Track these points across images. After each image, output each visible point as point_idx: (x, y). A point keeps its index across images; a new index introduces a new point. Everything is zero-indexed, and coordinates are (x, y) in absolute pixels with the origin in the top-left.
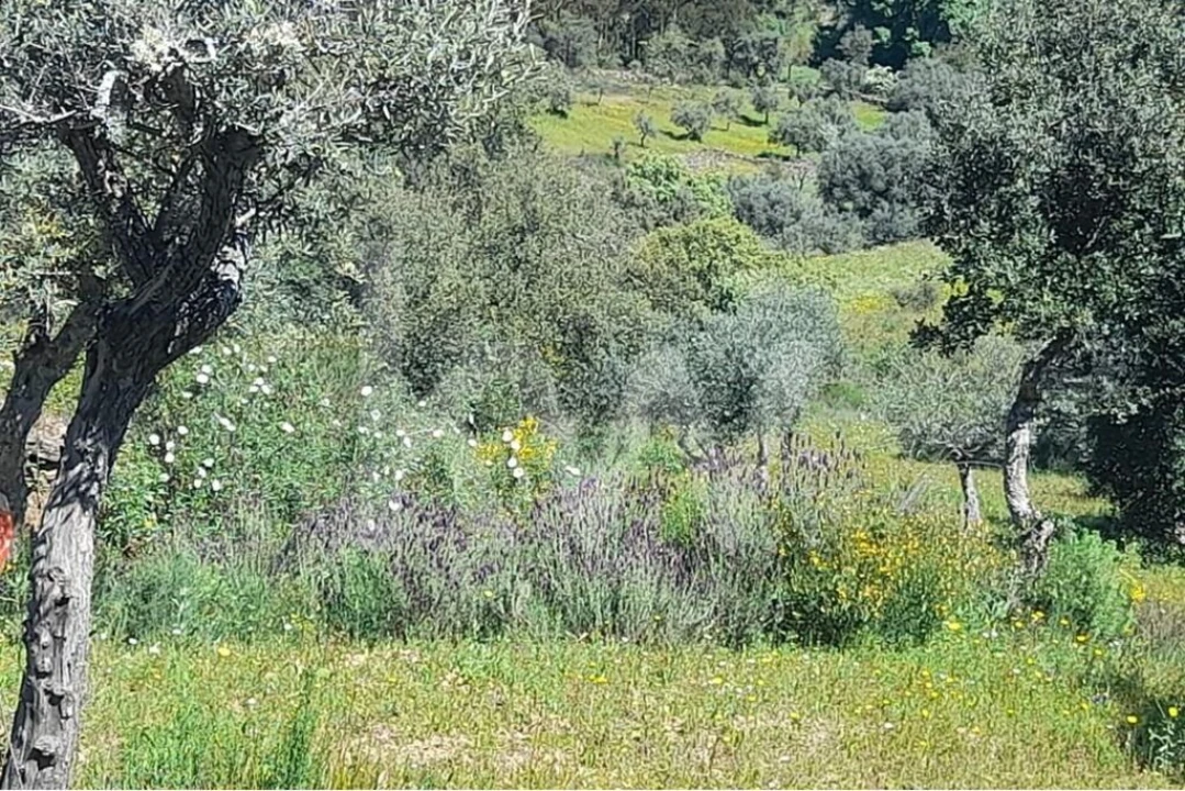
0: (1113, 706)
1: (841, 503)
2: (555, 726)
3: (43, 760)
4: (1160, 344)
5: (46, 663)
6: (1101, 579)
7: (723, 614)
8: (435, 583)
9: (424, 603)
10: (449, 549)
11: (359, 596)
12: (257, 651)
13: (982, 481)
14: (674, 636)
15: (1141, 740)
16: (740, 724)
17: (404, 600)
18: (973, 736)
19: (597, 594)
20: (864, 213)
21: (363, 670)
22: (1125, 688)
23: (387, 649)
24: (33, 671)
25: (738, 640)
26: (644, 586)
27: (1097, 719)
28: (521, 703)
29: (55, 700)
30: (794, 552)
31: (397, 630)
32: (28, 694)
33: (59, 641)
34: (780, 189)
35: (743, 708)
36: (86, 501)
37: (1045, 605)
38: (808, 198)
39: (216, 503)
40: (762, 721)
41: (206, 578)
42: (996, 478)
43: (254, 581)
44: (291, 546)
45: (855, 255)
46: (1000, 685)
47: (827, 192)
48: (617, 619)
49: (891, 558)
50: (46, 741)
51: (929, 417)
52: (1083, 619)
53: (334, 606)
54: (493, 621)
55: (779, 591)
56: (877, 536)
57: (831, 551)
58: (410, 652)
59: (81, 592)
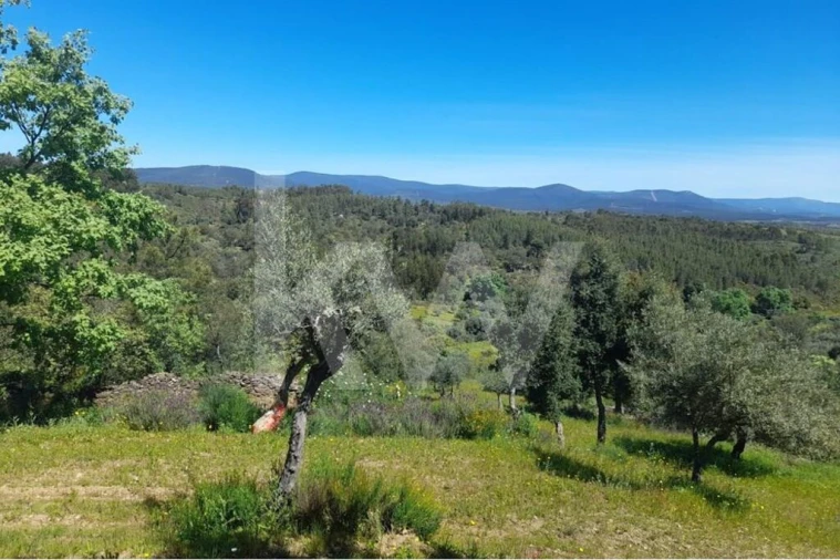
0: (534, 455)
1: (473, 406)
2: (407, 458)
3: (292, 472)
4: (544, 369)
5: (294, 448)
6: (531, 424)
7: (445, 431)
8: (379, 422)
9: (377, 428)
10: (383, 415)
11: (362, 426)
12: (338, 439)
13: (504, 397)
14: (433, 436)
15: (541, 464)
16: (450, 459)
17: (372, 426)
18: (503, 462)
19: (417, 426)
20: (475, 334)
21: (363, 444)
22: (537, 450)
23: (368, 438)
24: (290, 450)
25: (449, 437)
26: (427, 425)
27: (531, 459)
28: (399, 453)
29: (295, 458)
30: (462, 417)
31: (370, 434)
32: (289, 456)
33: (297, 443)
34: (457, 328)
35: (449, 455)
36: (305, 411)
37: (518, 430)
38: (463, 330)
39: (329, 401)
40: (454, 458)
41: (327, 421)
42: (507, 396)
43: (338, 422)
44: (347, 413)
45: (474, 343)
46: (509, 450)
47: (467, 329)
48: (421, 432)
49: (484, 419)
50: (293, 468)
51: (491, 383)
52: (527, 433)
53: (356, 428)
54: (393, 432)
55: (458, 426)
56: (481, 413)
57: (470, 417)
58: (373, 440)
59: (303, 432)
